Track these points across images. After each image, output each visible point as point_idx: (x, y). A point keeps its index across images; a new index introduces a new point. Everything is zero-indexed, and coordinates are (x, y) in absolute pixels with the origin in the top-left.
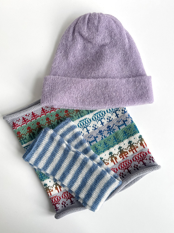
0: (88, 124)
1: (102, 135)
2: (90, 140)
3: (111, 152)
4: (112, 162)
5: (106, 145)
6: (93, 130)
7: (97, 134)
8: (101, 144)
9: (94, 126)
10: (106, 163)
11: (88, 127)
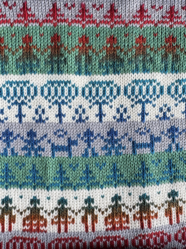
0: (151, 97)
1: (173, 141)
2: (139, 139)
3: (176, 191)
4: (166, 215)
5: (170, 169)
6: (157, 117)
7: (162, 133)
8: (160, 161)
9: (165, 109)
10: (153, 212)
11: (148, 104)
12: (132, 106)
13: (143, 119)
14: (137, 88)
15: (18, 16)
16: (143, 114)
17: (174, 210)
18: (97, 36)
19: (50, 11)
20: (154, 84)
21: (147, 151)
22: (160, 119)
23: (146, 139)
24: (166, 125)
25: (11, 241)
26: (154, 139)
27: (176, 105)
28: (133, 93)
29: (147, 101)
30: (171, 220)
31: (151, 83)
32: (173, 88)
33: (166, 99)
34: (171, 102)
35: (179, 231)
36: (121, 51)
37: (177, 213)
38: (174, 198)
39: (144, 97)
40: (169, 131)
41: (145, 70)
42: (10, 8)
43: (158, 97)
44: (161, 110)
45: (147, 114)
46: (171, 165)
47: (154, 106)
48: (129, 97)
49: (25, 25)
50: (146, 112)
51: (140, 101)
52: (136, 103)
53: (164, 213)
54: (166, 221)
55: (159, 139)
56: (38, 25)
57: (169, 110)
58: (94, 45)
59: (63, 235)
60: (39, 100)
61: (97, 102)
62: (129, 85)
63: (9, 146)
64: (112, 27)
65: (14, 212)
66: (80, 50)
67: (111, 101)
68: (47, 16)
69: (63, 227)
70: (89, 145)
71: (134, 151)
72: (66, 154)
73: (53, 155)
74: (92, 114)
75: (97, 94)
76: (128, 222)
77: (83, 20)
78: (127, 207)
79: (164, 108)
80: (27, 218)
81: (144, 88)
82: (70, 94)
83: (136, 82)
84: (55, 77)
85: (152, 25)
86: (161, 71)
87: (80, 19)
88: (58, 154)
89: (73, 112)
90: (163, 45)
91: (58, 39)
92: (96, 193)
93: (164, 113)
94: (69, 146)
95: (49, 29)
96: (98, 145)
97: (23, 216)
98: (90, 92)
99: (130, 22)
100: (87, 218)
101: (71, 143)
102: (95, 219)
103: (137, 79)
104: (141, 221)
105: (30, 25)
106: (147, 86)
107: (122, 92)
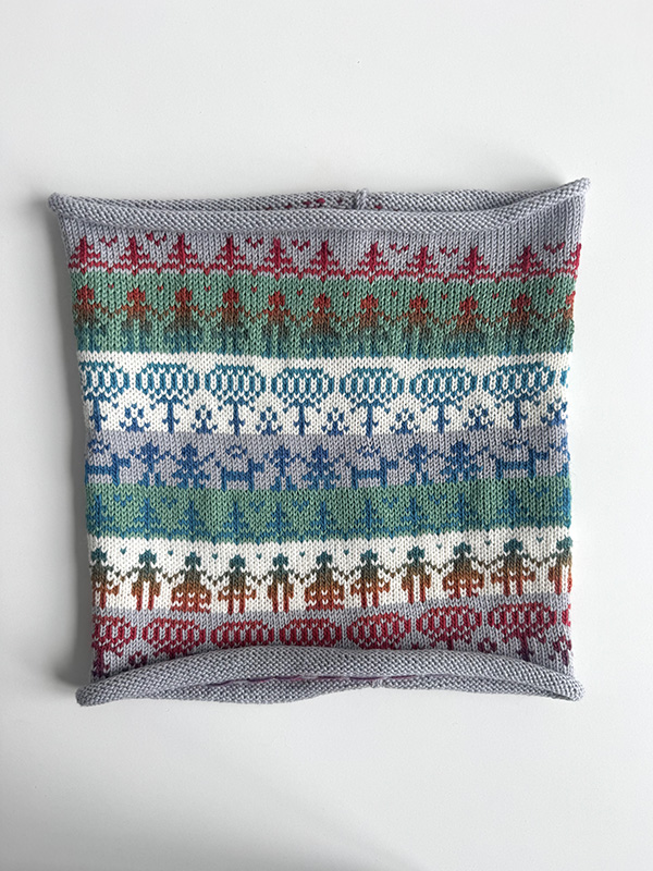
0: (383, 396)
1: (418, 468)
2: (363, 464)
3: (421, 548)
4: (404, 587)
5: (414, 513)
6: (392, 428)
7: (401, 455)
8: (396, 500)
9: (405, 417)
10: (382, 581)
11: (379, 407)
12: (353, 410)
13: (369, 432)
14: (360, 381)
15: (169, 257)
16: (370, 423)
17: (416, 579)
18: (299, 293)
19: (223, 249)
20: (388, 375)
21: (375, 482)
22: (397, 431)
23: (373, 464)
24: (407, 442)
25: (151, 625)
26: (386, 465)
27: (424, 411)
28: (354, 390)
29: (376, 403)
30: (411, 595)
31: (384, 373)
32: (419, 383)
33: (407, 400)
34: (415, 405)
35: (424, 615)
36: (337, 320)
37: (422, 585)
38: (416, 560)
39: (371, 396)
40: (411, 451)
41: (375, 353)
42: (157, 243)
43: (394, 396)
44: (399, 417)
45: (376, 424)
46: (414, 507)
47: (387, 411)
48: (348, 395)
49: (182, 272)
50: (375, 421)
51: (365, 403)
52: (359, 406)
53: (400, 584)
54: (403, 597)
55: (395, 464)
56: (201, 272)
57: (411, 417)
58: (293, 308)
59: (237, 617)
60: (204, 397)
61: (296, 403)
62: (349, 376)
63: (151, 468)
64: (324, 279)
65: (159, 577)
66: (270, 316)
67: (319, 401)
68: (217, 258)
69: (236, 604)
70: (282, 472)
71: (354, 483)
72: (244, 485)
73: (224, 487)
74: (288, 421)
75: (296, 390)
76: (342, 598)
77: (277, 266)
78: (341, 573)
79: (403, 414)
80: (180, 588)
81: (372, 382)
82: (252, 389)
83: (360, 372)
84: (229, 359)
85: (390, 278)
86: (401, 355)
87: (272, 265)
88: (232, 485)
89: (258, 418)
90: (406, 311)
91: (235, 298)
92: (292, 549)
93: (404, 424)
94: (250, 472)
95: (220, 279)
96: (296, 471)
97: (173, 585)
98: (285, 386)
99: (353, 273)
100: (276, 589)
101: (254, 467)
102: (289, 591)
103: (361, 367)
104: (363, 594)
105: (189, 272)
106: (378, 379)
107: (337, 387)
